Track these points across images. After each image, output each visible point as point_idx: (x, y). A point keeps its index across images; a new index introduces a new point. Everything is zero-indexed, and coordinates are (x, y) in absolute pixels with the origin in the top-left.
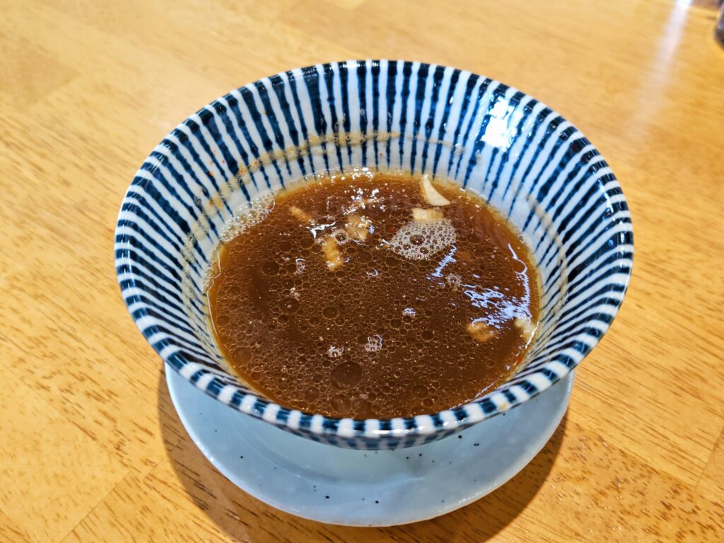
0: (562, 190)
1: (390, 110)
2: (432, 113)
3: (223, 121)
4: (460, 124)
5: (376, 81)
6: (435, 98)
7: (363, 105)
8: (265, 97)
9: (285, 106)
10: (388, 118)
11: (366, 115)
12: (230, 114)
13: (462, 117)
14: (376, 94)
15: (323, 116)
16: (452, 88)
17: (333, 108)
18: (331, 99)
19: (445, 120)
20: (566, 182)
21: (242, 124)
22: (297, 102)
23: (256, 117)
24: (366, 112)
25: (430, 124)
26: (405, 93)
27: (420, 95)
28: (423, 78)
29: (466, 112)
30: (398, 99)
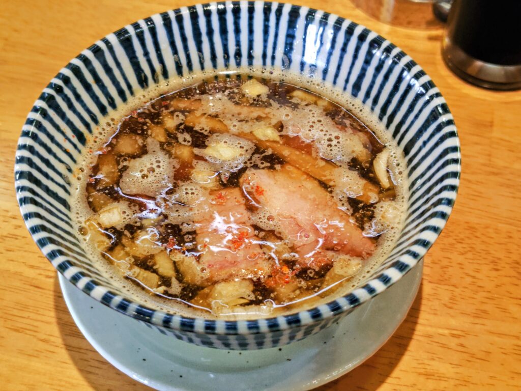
0: (373, 82)
1: (200, 50)
2: (238, 44)
3: (63, 99)
4: (265, 47)
5: (181, 28)
6: (237, 31)
7: (175, 52)
8: (91, 67)
9: (108, 70)
10: (200, 58)
11: (179, 60)
12: (67, 91)
13: (265, 41)
14: (184, 39)
15: (143, 71)
16: (251, 18)
17: (149, 62)
18: (146, 54)
19: (251, 47)
20: (375, 76)
21: (78, 97)
22: (118, 65)
23: (88, 87)
24: (179, 57)
25: (238, 54)
26: (210, 32)
27: (224, 31)
28: (223, 16)
29: (268, 36)
30: (205, 38)
